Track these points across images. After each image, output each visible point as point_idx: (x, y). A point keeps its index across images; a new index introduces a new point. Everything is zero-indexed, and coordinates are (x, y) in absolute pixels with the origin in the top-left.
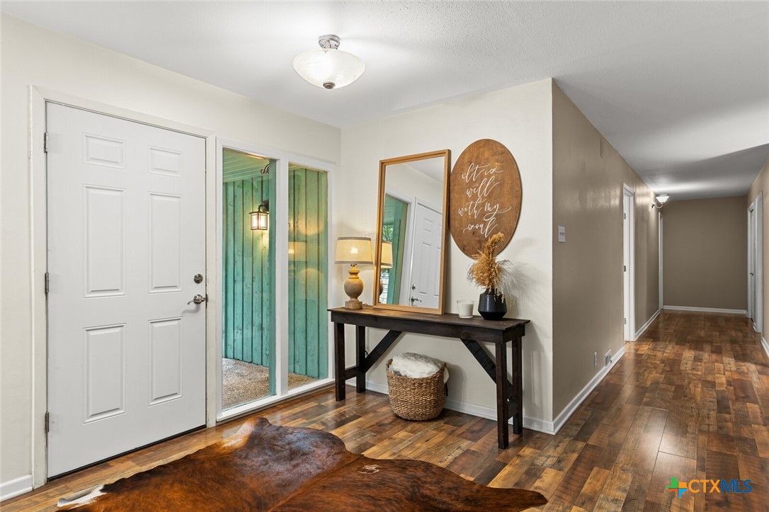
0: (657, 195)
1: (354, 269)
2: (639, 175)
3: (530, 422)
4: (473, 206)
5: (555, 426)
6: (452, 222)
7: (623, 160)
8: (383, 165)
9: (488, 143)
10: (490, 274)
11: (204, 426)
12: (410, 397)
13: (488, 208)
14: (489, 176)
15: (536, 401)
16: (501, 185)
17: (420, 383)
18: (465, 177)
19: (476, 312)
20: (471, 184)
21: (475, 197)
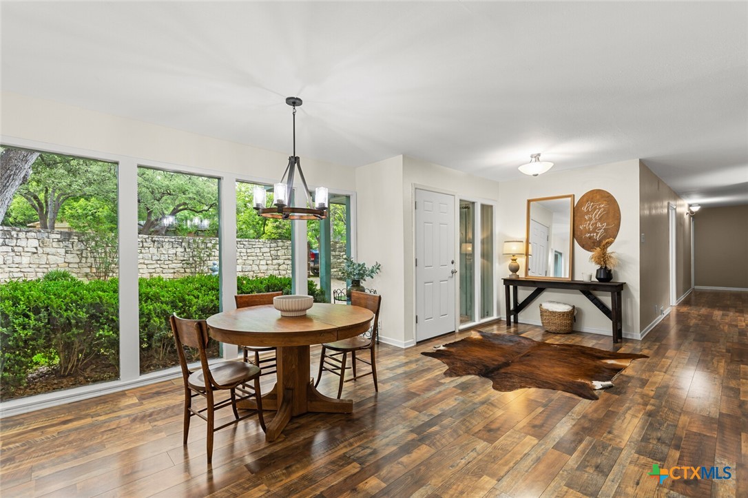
0: (690, 206)
1: (515, 258)
2: (678, 194)
3: (626, 334)
4: (589, 224)
5: (642, 336)
6: (575, 232)
7: (669, 188)
8: (529, 201)
9: (599, 191)
10: (603, 259)
11: (454, 332)
12: (558, 321)
13: (599, 225)
14: (600, 208)
15: (630, 324)
16: (608, 213)
17: (563, 314)
18: (584, 209)
19: (594, 279)
20: (588, 212)
21: (590, 219)
